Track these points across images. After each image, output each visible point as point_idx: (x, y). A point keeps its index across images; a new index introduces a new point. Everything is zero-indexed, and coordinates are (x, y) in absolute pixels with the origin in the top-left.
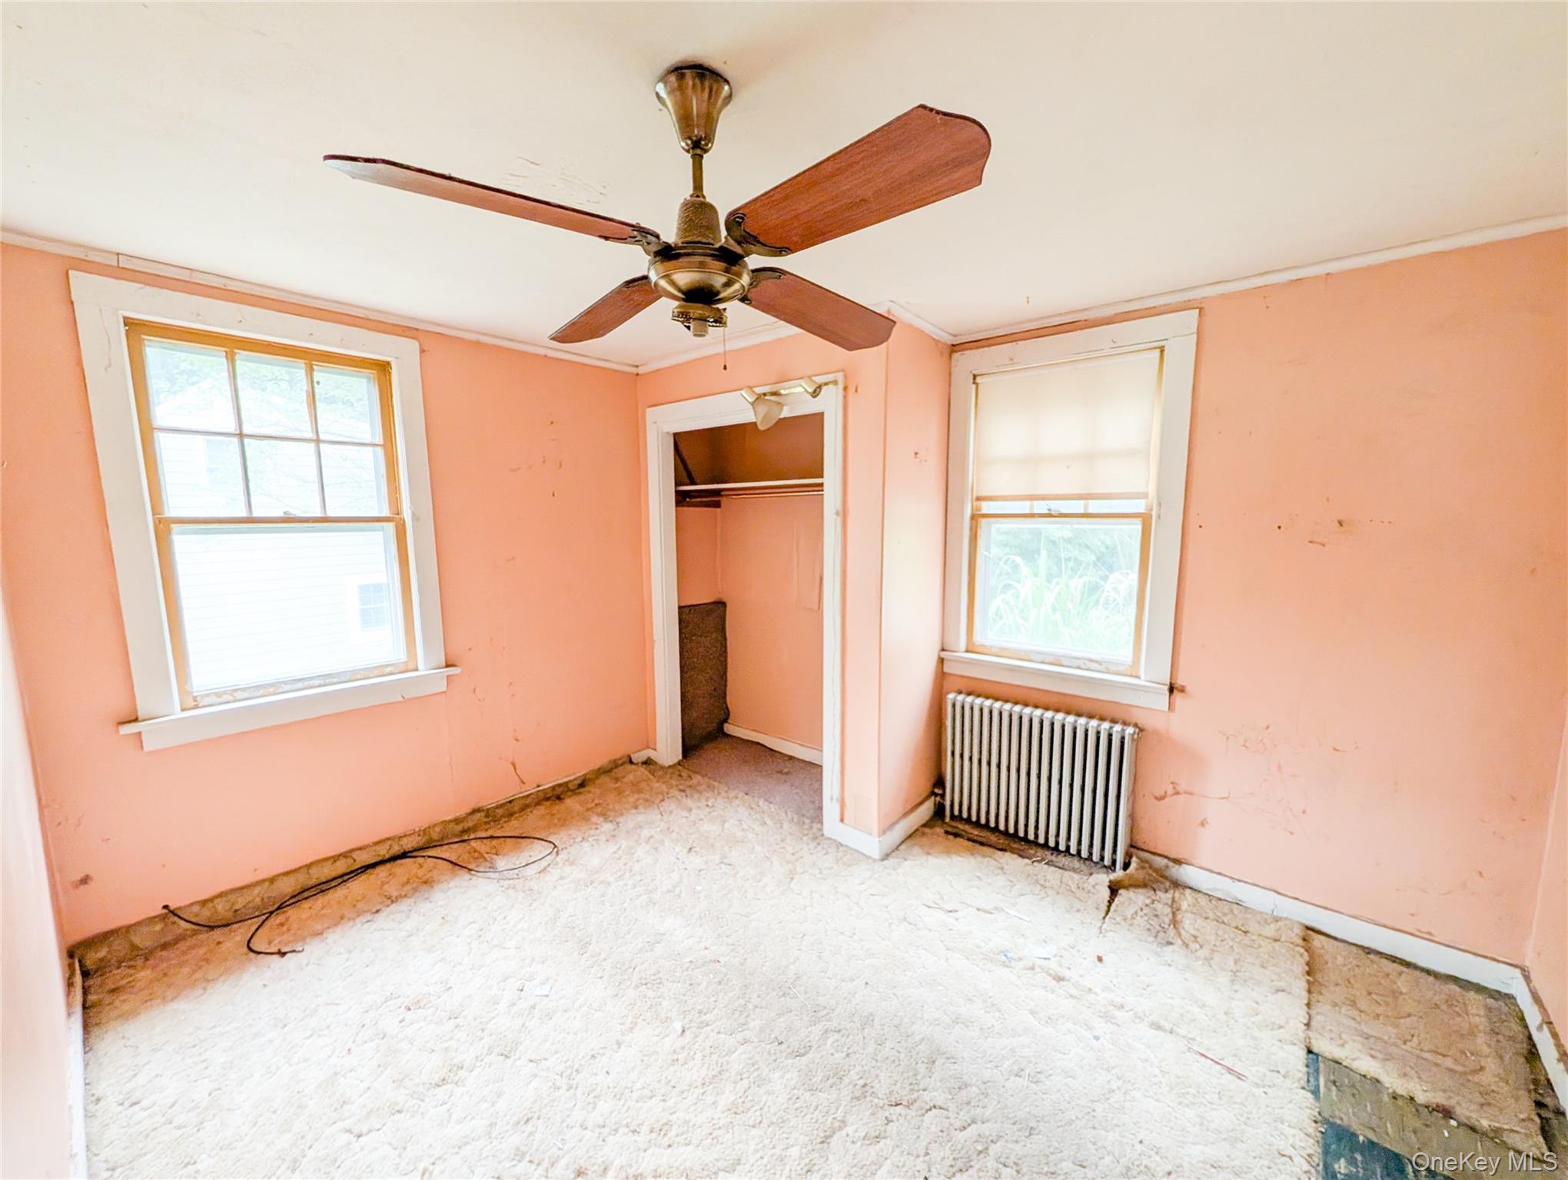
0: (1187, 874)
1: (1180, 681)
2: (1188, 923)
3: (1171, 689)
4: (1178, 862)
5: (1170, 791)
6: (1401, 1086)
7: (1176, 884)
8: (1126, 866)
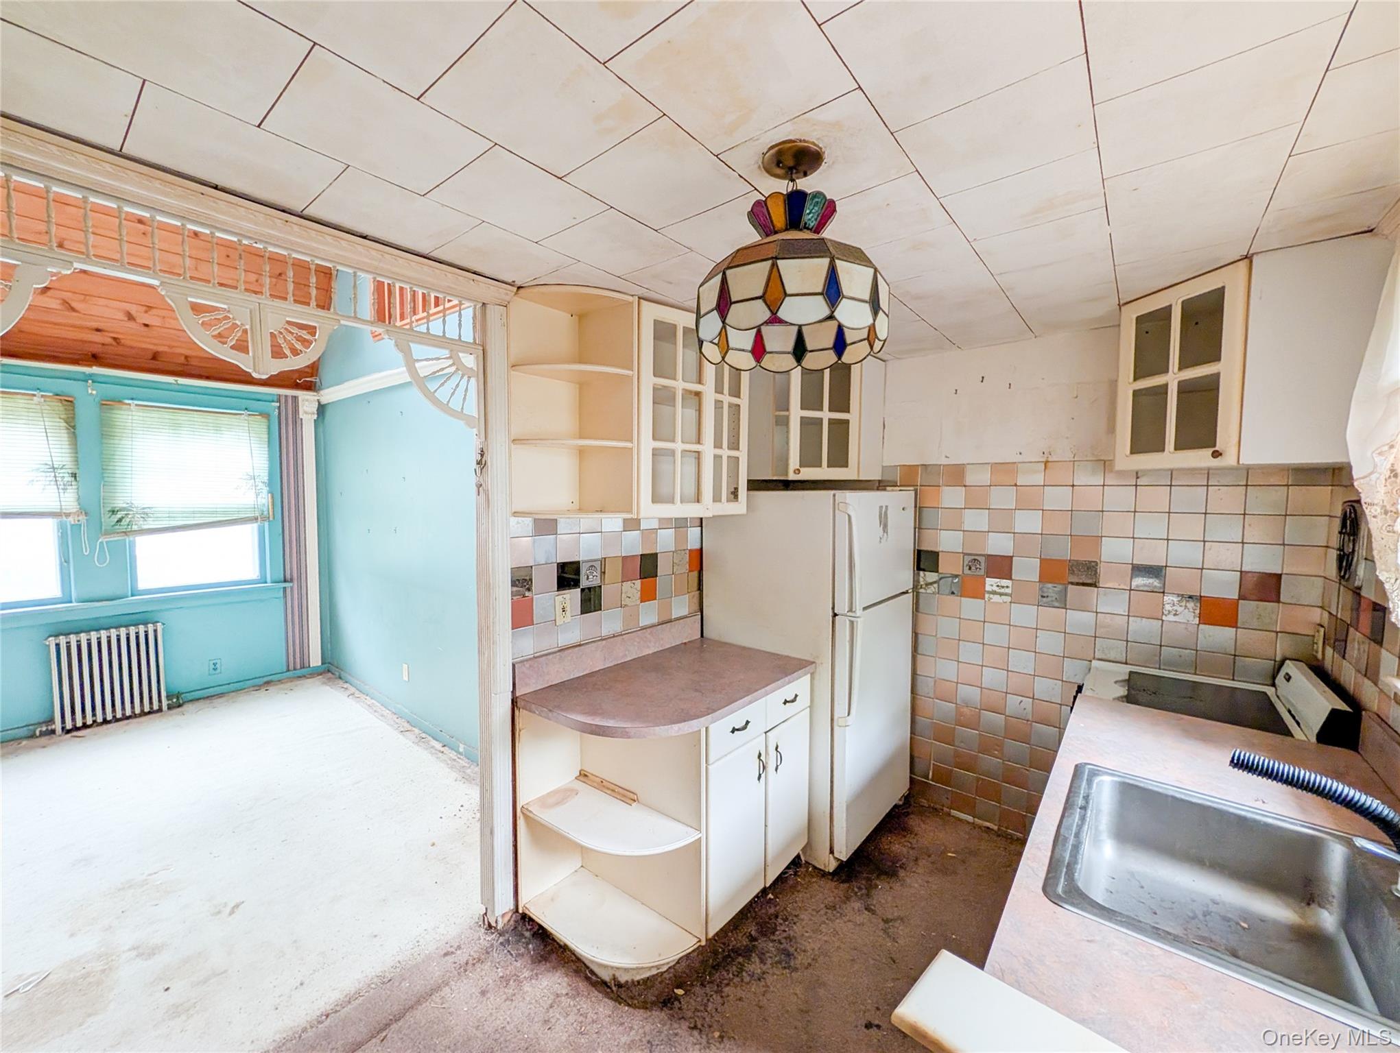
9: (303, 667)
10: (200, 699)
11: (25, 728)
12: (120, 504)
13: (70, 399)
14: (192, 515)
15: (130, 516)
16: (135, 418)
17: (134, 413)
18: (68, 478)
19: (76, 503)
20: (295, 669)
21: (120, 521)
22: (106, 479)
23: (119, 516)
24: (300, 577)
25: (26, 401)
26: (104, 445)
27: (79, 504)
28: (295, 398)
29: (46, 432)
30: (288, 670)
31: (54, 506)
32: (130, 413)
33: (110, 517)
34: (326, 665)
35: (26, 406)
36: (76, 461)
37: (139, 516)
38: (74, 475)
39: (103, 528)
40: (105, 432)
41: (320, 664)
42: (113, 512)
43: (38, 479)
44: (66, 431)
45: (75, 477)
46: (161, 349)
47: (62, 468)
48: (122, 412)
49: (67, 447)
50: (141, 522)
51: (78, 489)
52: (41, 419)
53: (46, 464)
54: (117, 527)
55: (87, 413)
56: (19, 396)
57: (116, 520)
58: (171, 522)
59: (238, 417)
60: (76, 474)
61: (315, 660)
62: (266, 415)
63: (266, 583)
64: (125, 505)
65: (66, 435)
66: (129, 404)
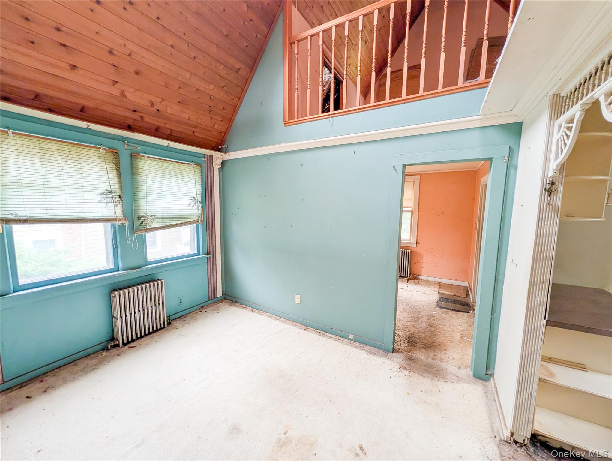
0: (421, 277)
1: (418, 241)
2: (421, 283)
3: (417, 243)
4: (419, 275)
5: (417, 262)
6: (450, 294)
7: (418, 279)
8: (410, 276)
9: (214, 298)
10: (176, 319)
11: (100, 345)
12: (142, 214)
13: (116, 151)
14: (172, 220)
15: (146, 220)
16: (147, 164)
17: (147, 161)
18: (118, 199)
19: (122, 214)
20: (212, 299)
21: (142, 223)
22: (136, 199)
23: (141, 221)
24: (213, 252)
25: (96, 152)
26: (134, 180)
27: (123, 214)
28: (211, 157)
29: (107, 171)
30: (209, 300)
31: (111, 215)
32: (145, 161)
33: (138, 221)
34: (223, 296)
35: (96, 154)
36: (121, 189)
37: (150, 220)
38: (120, 197)
39: (135, 227)
40: (134, 171)
41: (221, 295)
42: (139, 218)
43: (104, 199)
44: (115, 171)
45: (121, 198)
46: (159, 124)
47: (114, 193)
48: (142, 161)
49: (117, 180)
50: (151, 224)
51: (122, 205)
52: (105, 163)
53: (107, 190)
54: (141, 227)
55: (125, 160)
56: (93, 149)
57: (140, 223)
58: (163, 224)
59: (189, 165)
60: (121, 196)
61: (219, 294)
62: (200, 165)
63: (200, 255)
64: (144, 214)
65: (116, 173)
66: (145, 156)
